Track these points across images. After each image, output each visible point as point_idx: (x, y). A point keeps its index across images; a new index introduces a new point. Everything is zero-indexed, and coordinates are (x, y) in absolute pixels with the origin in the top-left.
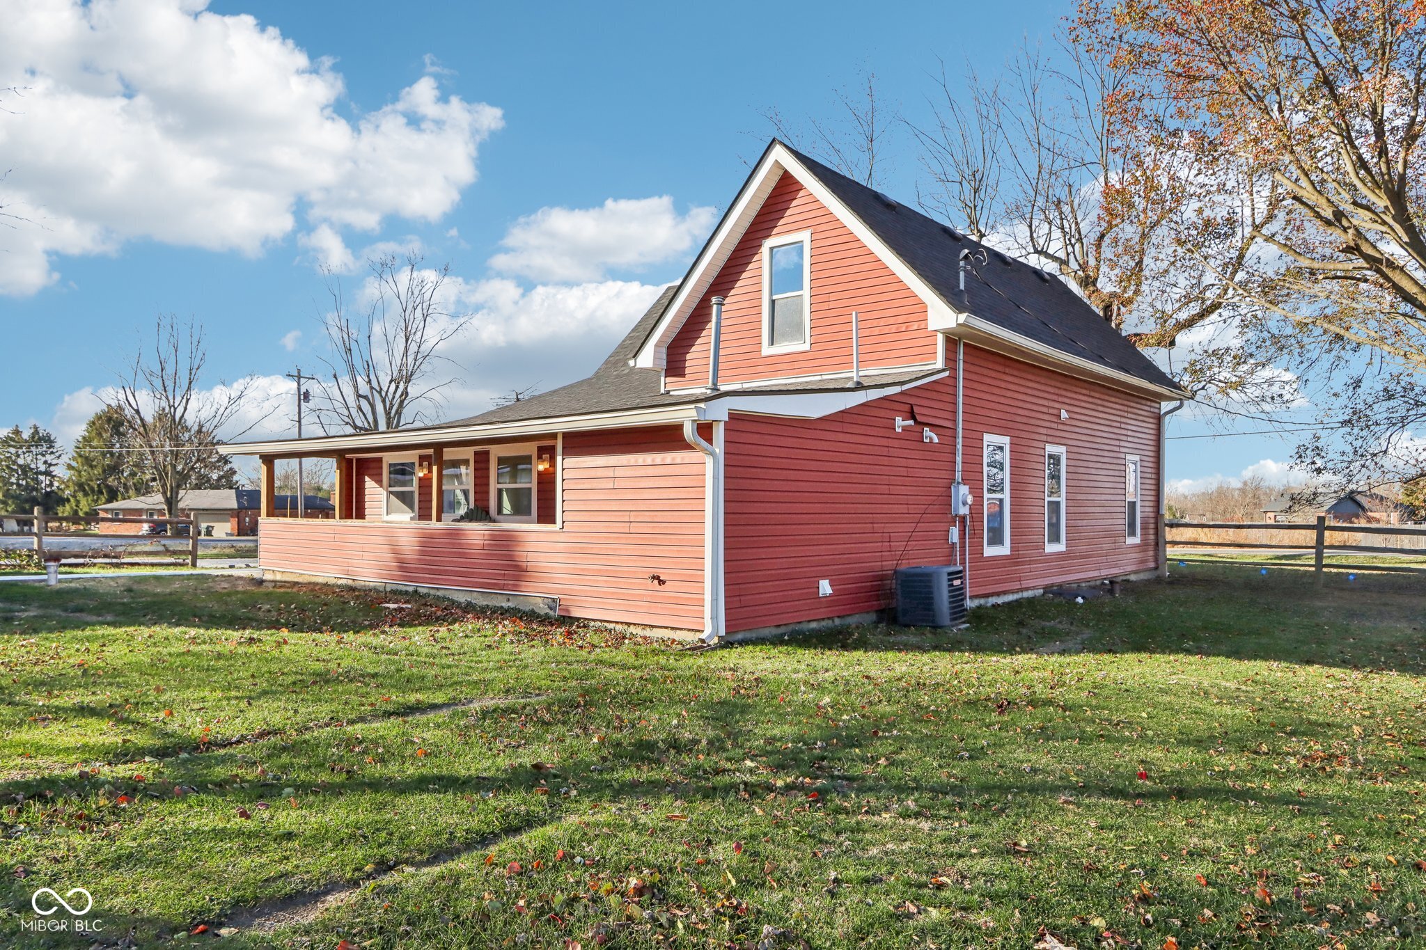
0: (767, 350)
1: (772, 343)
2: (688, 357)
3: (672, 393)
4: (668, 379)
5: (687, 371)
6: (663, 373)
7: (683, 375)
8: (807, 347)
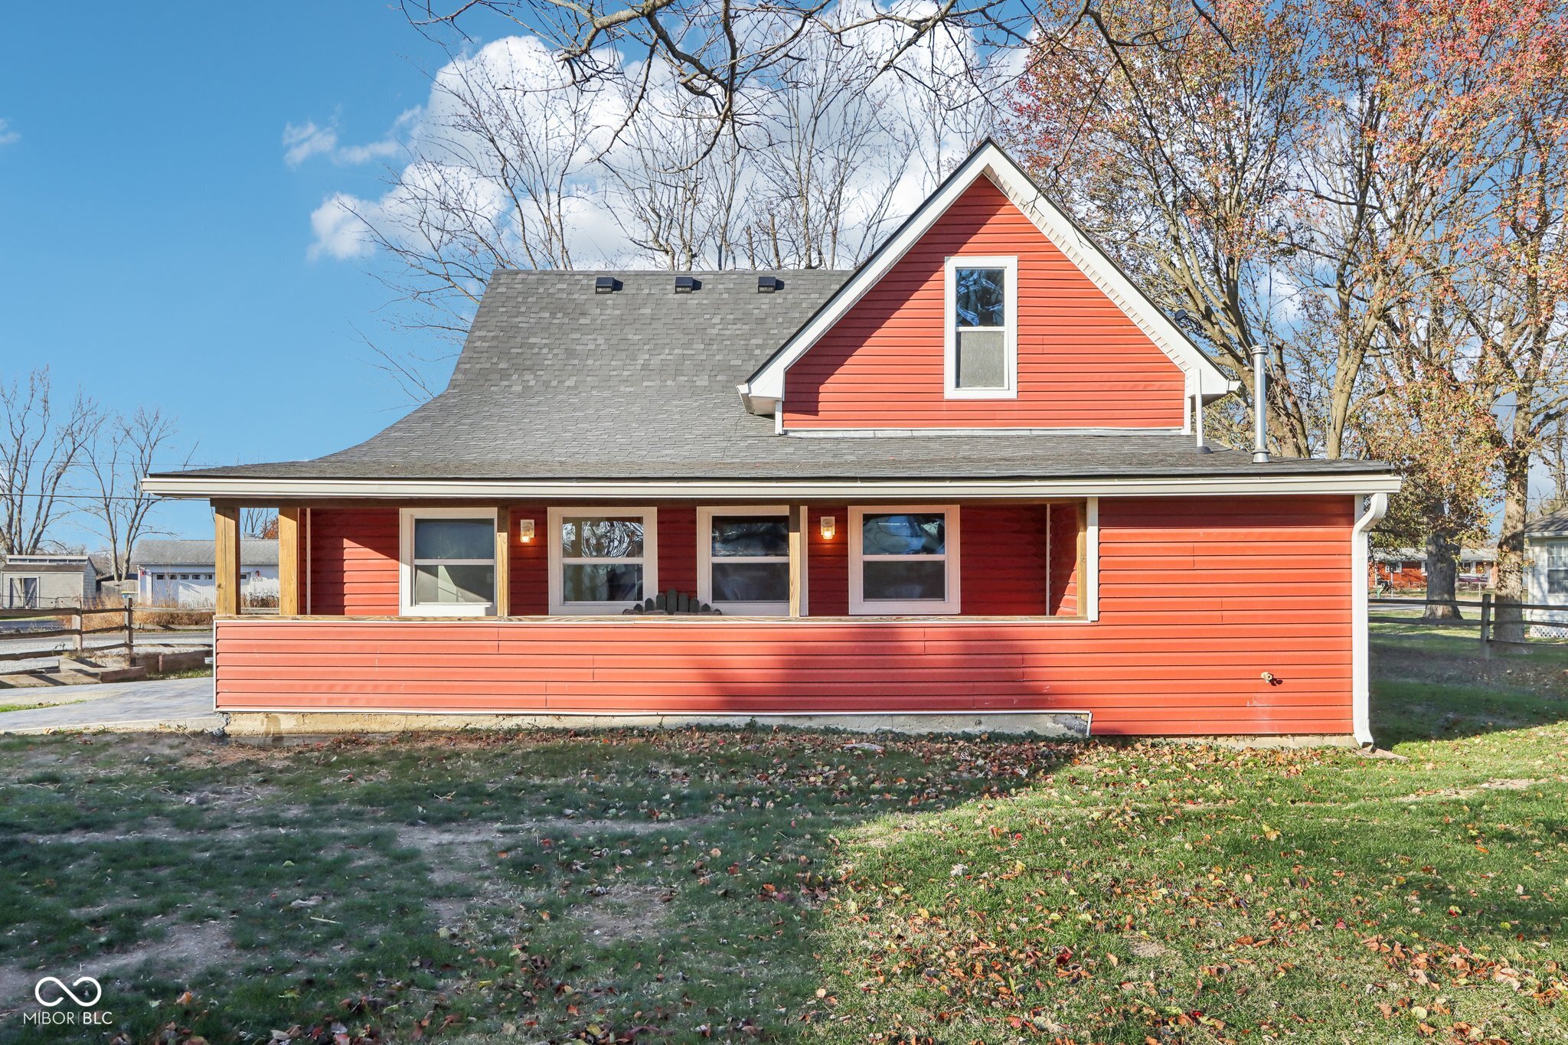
0: (950, 392)
1: (958, 385)
2: (822, 388)
3: (791, 434)
4: (789, 416)
5: (820, 407)
6: (780, 406)
7: (816, 412)
8: (1012, 394)
